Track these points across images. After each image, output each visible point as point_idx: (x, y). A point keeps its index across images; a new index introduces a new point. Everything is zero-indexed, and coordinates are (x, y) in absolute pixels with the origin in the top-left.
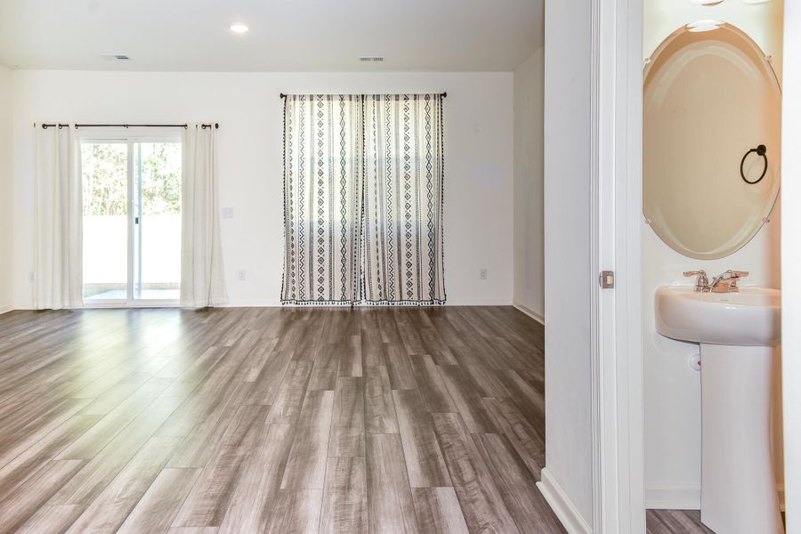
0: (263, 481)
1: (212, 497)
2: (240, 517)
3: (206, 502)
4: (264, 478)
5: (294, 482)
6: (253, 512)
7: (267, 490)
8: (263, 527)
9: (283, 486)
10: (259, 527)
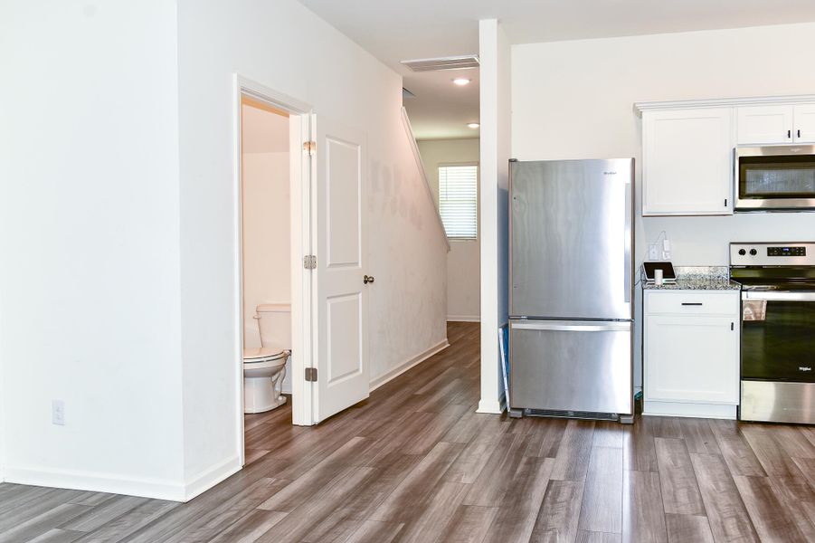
0: (419, 531)
1: (468, 523)
2: (444, 509)
3: (473, 520)
4: (417, 534)
5: (389, 528)
6: (433, 511)
7: (418, 524)
8: (428, 501)
9: (402, 525)
10: (431, 502)
